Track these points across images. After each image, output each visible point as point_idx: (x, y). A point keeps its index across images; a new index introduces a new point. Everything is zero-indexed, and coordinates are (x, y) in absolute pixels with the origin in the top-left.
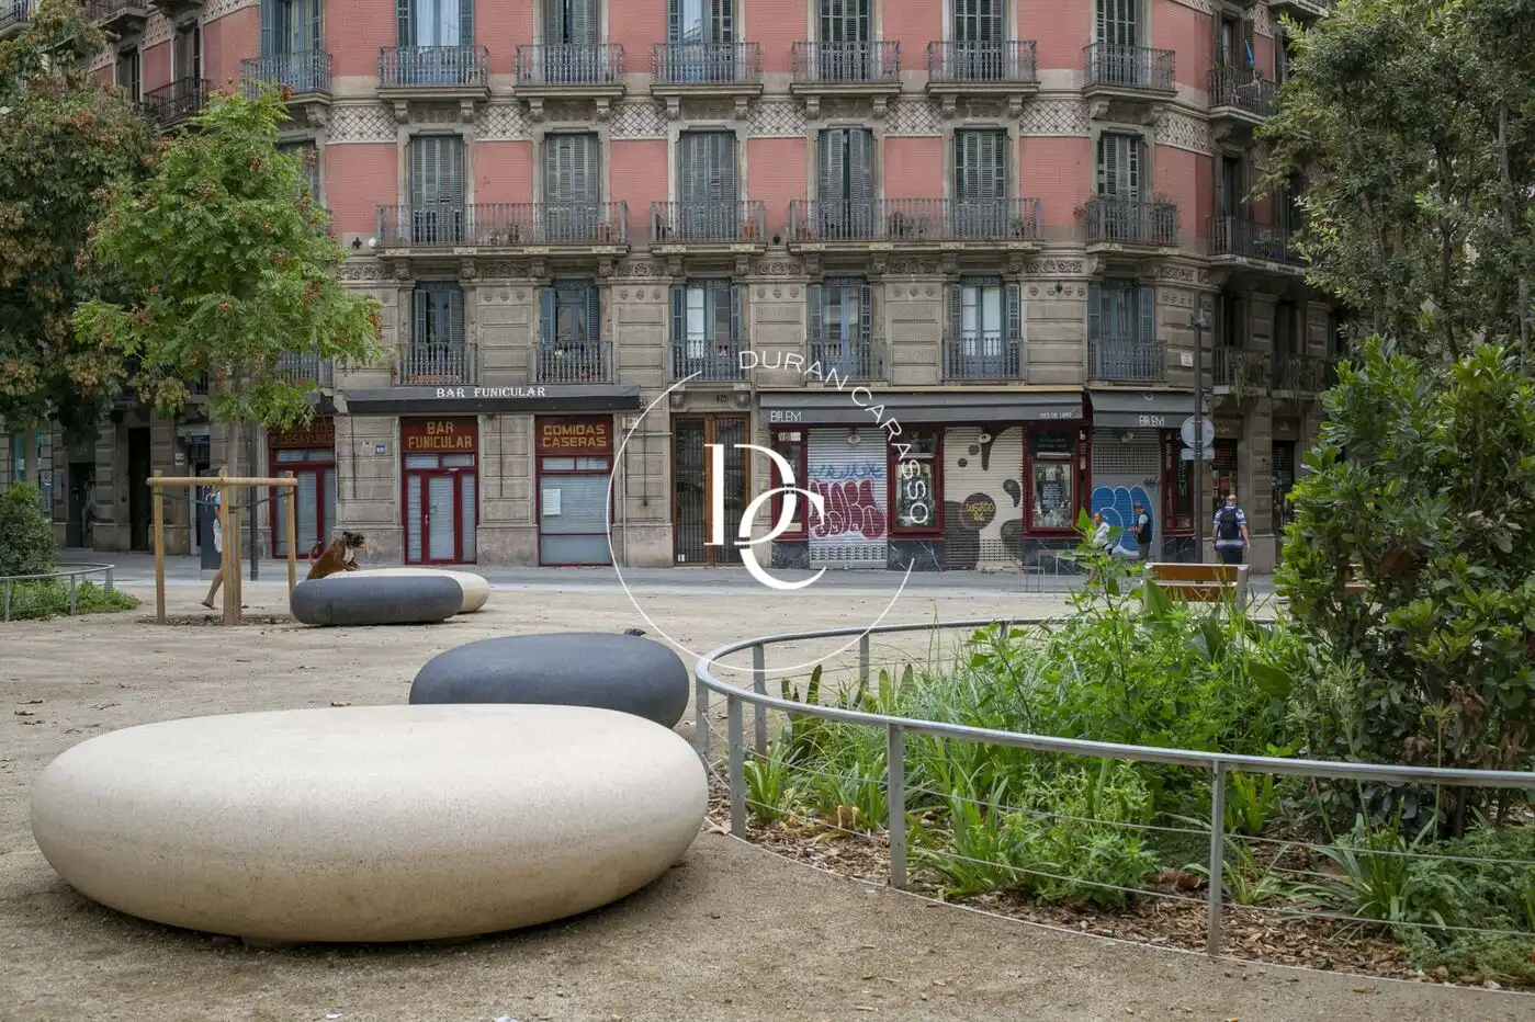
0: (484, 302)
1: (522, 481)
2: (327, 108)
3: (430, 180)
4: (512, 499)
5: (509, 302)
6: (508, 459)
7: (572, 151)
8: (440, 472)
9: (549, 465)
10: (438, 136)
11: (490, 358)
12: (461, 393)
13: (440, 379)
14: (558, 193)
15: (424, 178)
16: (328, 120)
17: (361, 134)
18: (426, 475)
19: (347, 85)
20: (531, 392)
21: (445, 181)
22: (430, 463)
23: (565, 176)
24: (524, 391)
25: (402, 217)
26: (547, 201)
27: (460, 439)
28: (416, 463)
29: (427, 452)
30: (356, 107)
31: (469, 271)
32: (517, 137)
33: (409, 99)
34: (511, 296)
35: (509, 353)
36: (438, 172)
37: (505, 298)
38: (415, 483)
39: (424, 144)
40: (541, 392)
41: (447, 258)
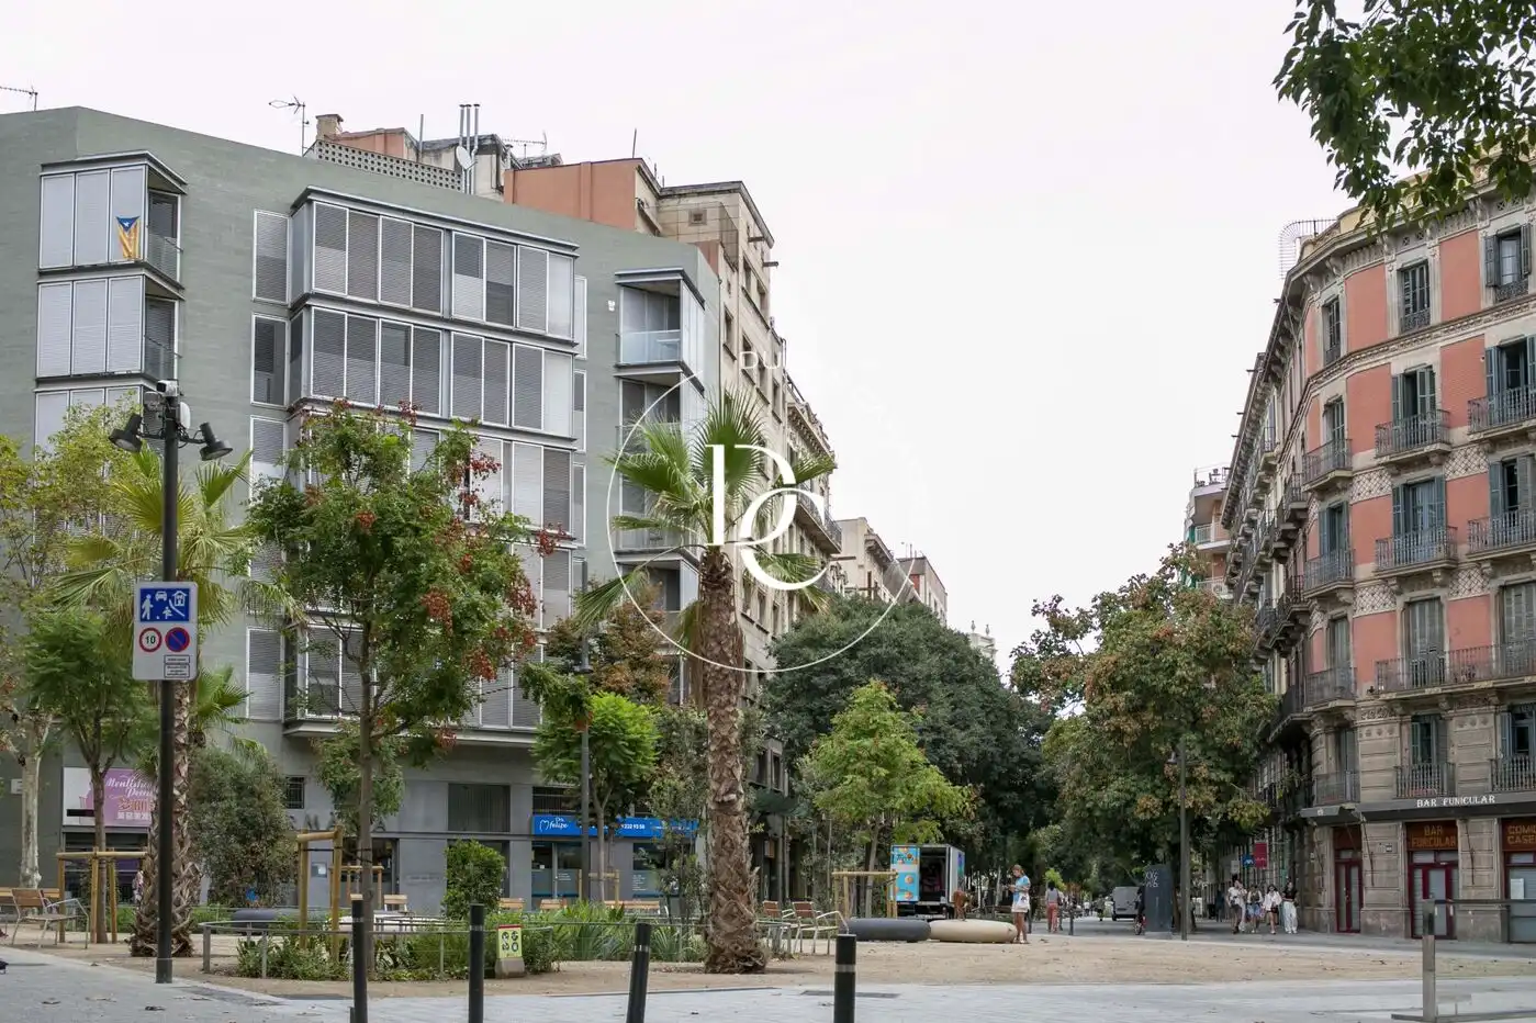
0: (1458, 729)
1: (1490, 874)
2: (1352, 590)
3: (1422, 636)
4: (1480, 887)
5: (1476, 727)
6: (1478, 855)
7: (1523, 599)
8: (1434, 866)
9: (1517, 859)
10: (1427, 600)
11: (1461, 774)
12: (1434, 803)
13: (1421, 792)
14: (1513, 634)
15: (1418, 635)
16: (1354, 599)
17: (1373, 607)
18: (1427, 868)
19: (1364, 571)
20: (1484, 800)
21: (1432, 636)
22: (1429, 858)
23: (1519, 620)
24: (1479, 799)
25: (1401, 667)
26: (1503, 640)
27: (1447, 839)
28: (1420, 859)
29: (1425, 850)
30: (1369, 587)
31: (1444, 705)
32: (1479, 592)
33: (1397, 576)
34: (1478, 722)
35: (1475, 769)
36: (1427, 628)
37: (1473, 724)
38: (1419, 874)
39: (1417, 608)
40: (1492, 799)
41: (1422, 697)
